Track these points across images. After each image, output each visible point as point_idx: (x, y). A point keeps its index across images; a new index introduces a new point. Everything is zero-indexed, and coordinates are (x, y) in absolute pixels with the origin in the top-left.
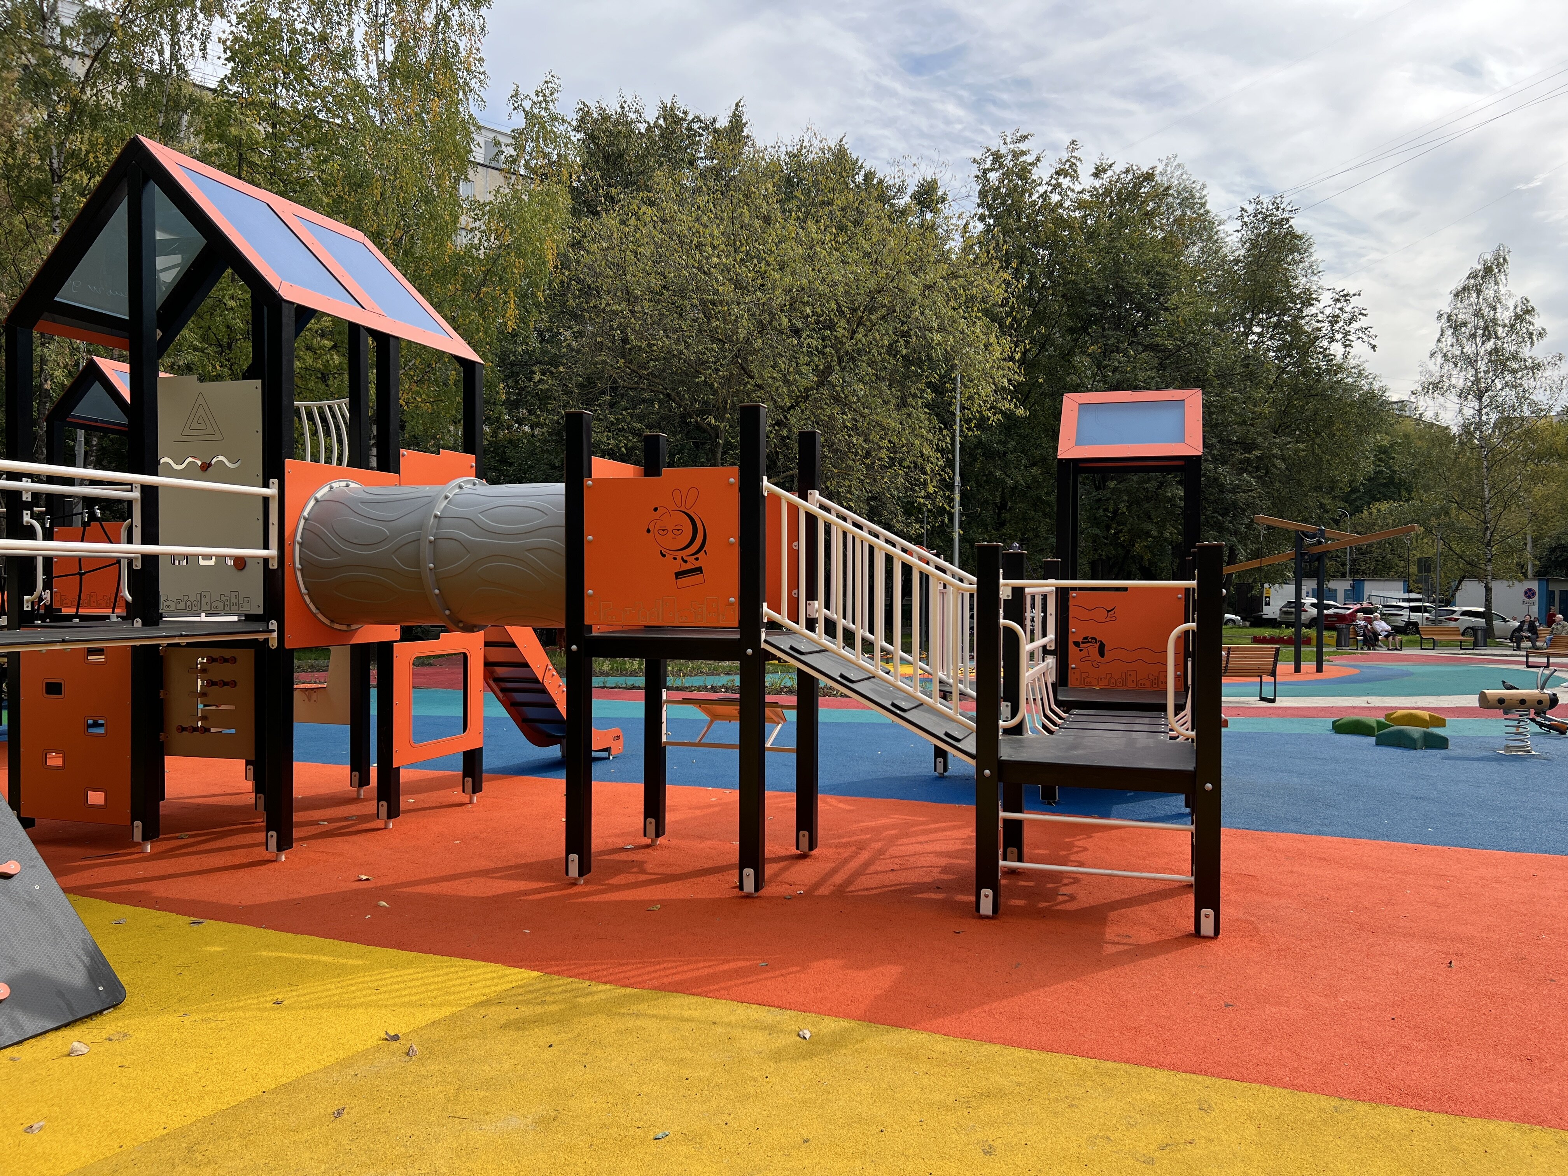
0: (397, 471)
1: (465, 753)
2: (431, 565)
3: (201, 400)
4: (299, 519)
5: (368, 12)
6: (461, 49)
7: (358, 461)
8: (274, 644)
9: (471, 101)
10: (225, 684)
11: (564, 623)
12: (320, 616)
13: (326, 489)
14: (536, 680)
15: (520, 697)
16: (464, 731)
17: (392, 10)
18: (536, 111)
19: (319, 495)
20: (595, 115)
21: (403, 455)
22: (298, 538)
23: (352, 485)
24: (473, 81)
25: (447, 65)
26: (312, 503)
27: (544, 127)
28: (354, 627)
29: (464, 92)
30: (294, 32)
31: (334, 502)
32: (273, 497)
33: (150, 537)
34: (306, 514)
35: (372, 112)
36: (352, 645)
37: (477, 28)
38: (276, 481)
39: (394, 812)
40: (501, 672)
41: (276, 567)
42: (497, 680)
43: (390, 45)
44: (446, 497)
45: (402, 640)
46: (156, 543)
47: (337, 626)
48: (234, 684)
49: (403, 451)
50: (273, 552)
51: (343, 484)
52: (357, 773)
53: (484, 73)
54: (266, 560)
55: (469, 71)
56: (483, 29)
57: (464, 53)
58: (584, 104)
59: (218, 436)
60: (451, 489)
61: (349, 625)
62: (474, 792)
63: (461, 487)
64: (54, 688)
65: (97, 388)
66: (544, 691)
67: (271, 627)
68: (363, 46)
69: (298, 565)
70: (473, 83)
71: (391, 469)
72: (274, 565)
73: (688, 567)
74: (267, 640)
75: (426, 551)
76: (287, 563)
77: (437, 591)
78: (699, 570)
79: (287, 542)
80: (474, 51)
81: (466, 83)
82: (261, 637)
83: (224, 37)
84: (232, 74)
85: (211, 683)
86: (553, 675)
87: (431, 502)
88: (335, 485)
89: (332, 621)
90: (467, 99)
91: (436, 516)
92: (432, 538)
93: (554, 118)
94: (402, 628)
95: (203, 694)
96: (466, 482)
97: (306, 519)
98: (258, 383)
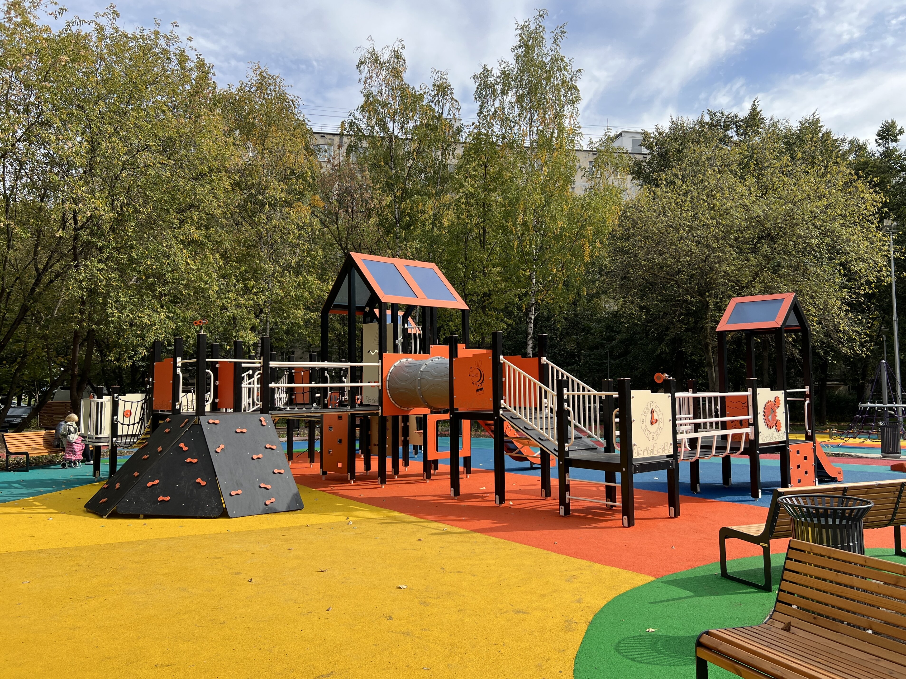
0: (429, 353)
1: (464, 458)
2: (419, 388)
4: (388, 373)
8: (380, 414)
13: (399, 362)
19: (396, 365)
21: (432, 348)
22: (387, 379)
23: (409, 360)
26: (393, 367)
28: (415, 408)
31: (402, 366)
32: (380, 366)
38: (381, 361)
39: (428, 476)
41: (381, 389)
44: (426, 364)
45: (430, 414)
49: (432, 346)
50: (379, 384)
51: (405, 360)
60: (429, 361)
61: (408, 408)
62: (467, 473)
63: (432, 360)
67: (379, 409)
69: (387, 388)
71: (426, 353)
73: (479, 388)
75: (417, 383)
76: (384, 387)
77: (421, 397)
78: (482, 389)
79: (384, 380)
82: (375, 412)
88: (402, 360)
89: (401, 407)
94: (430, 410)
96: (435, 358)
97: (391, 373)
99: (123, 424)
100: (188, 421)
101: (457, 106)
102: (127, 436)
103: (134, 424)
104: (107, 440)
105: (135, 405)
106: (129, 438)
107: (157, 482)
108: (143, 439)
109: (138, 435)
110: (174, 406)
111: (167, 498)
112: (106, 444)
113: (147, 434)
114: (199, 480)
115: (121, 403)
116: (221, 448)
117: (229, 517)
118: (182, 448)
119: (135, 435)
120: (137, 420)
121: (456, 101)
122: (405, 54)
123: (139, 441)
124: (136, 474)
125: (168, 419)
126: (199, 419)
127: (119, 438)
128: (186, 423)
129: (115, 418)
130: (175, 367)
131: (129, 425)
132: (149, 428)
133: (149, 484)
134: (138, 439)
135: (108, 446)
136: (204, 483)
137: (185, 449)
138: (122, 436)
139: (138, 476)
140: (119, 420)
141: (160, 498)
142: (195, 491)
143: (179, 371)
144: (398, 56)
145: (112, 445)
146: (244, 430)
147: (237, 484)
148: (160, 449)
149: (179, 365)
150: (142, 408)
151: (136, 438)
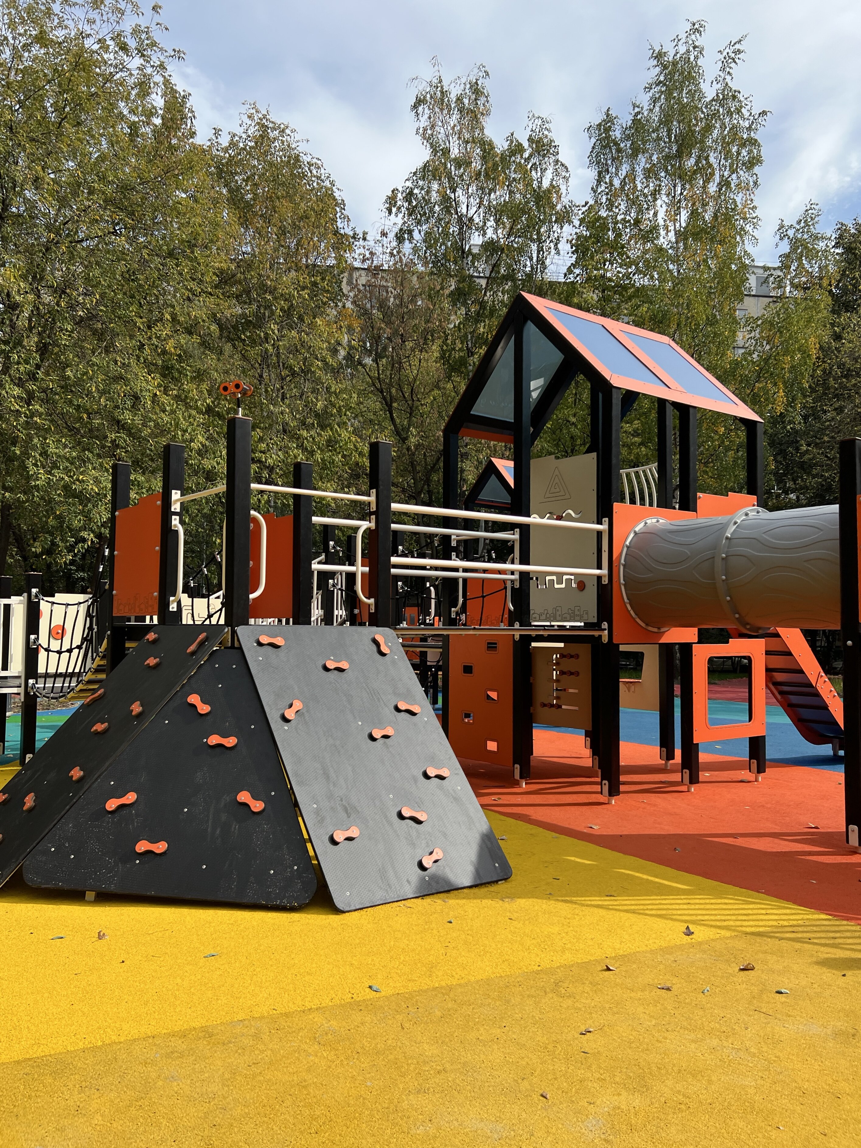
0: (695, 510)
1: (750, 738)
2: (724, 577)
3: (557, 473)
4: (623, 547)
5: (668, 195)
6: (738, 204)
7: (664, 503)
8: (605, 639)
9: (746, 242)
10: (572, 674)
11: (839, 624)
12: (638, 620)
13: (642, 525)
14: (810, 685)
15: (794, 699)
16: (750, 721)
17: (685, 189)
18: (799, 236)
19: (637, 529)
20: (853, 231)
21: (700, 498)
22: (623, 561)
23: (661, 521)
24: (748, 226)
25: (728, 218)
26: (632, 535)
27: (806, 248)
28: (662, 630)
29: (741, 237)
30: (616, 223)
31: (649, 535)
32: (605, 531)
33: (525, 560)
34: (628, 543)
35: (671, 267)
36: (661, 645)
37: (751, 183)
38: (607, 519)
39: (694, 780)
40: (780, 677)
41: (607, 582)
42: (776, 684)
43: (684, 216)
44: (735, 523)
45: (699, 643)
46: (528, 564)
47: (650, 628)
48: (577, 674)
49: (699, 494)
50: (604, 572)
51: (654, 520)
52: (665, 749)
53: (757, 217)
54: (599, 578)
55: (745, 219)
56: (755, 183)
57: (740, 206)
58: (842, 224)
59: (567, 496)
60: (740, 517)
61: (659, 628)
62: (759, 772)
63: (747, 515)
64: (468, 669)
65: (493, 478)
66: (817, 695)
67: (603, 627)
68: (665, 221)
69: (622, 581)
70: (748, 228)
71: (691, 509)
72: (605, 581)
74: (600, 636)
75: (719, 565)
76: (615, 580)
77: (728, 598)
79: (615, 564)
80: (749, 202)
81: (742, 229)
82: (596, 633)
83: (570, 238)
84: (576, 262)
85: (562, 673)
86: (825, 681)
87: (724, 527)
88: (649, 521)
89: (647, 625)
90: (743, 241)
91: (727, 538)
92: (724, 555)
93: (816, 238)
94: (699, 630)
95: (557, 681)
96: (751, 510)
97: (628, 547)
98: (594, 455)
99: (47, 650)
100: (206, 639)
101: (564, 174)
102: (56, 675)
103: (70, 651)
104: (17, 682)
105: (72, 611)
106: (60, 680)
107: (131, 797)
108: (89, 682)
109: (79, 674)
110: (164, 604)
111: (161, 847)
112: (15, 690)
113: (97, 671)
114: (244, 797)
115: (44, 606)
116: (294, 708)
117: (338, 911)
118: (194, 706)
119: (72, 675)
120: (77, 642)
121: (563, 165)
122: (487, 85)
123: (80, 687)
124: (76, 773)
125: (151, 636)
126: (234, 633)
127: (41, 680)
128: (202, 644)
129: (32, 637)
130: (166, 513)
131: (60, 652)
132: (103, 657)
133: (112, 805)
134: (78, 682)
135: (19, 694)
136: (257, 806)
137: (204, 709)
138: (46, 675)
139: (81, 780)
140: (40, 641)
141: (142, 846)
142: (235, 827)
143: (175, 521)
144: (476, 90)
145: (27, 693)
146: (344, 665)
147: (346, 810)
148: (136, 708)
149: (176, 507)
150: (88, 614)
151: (74, 680)
